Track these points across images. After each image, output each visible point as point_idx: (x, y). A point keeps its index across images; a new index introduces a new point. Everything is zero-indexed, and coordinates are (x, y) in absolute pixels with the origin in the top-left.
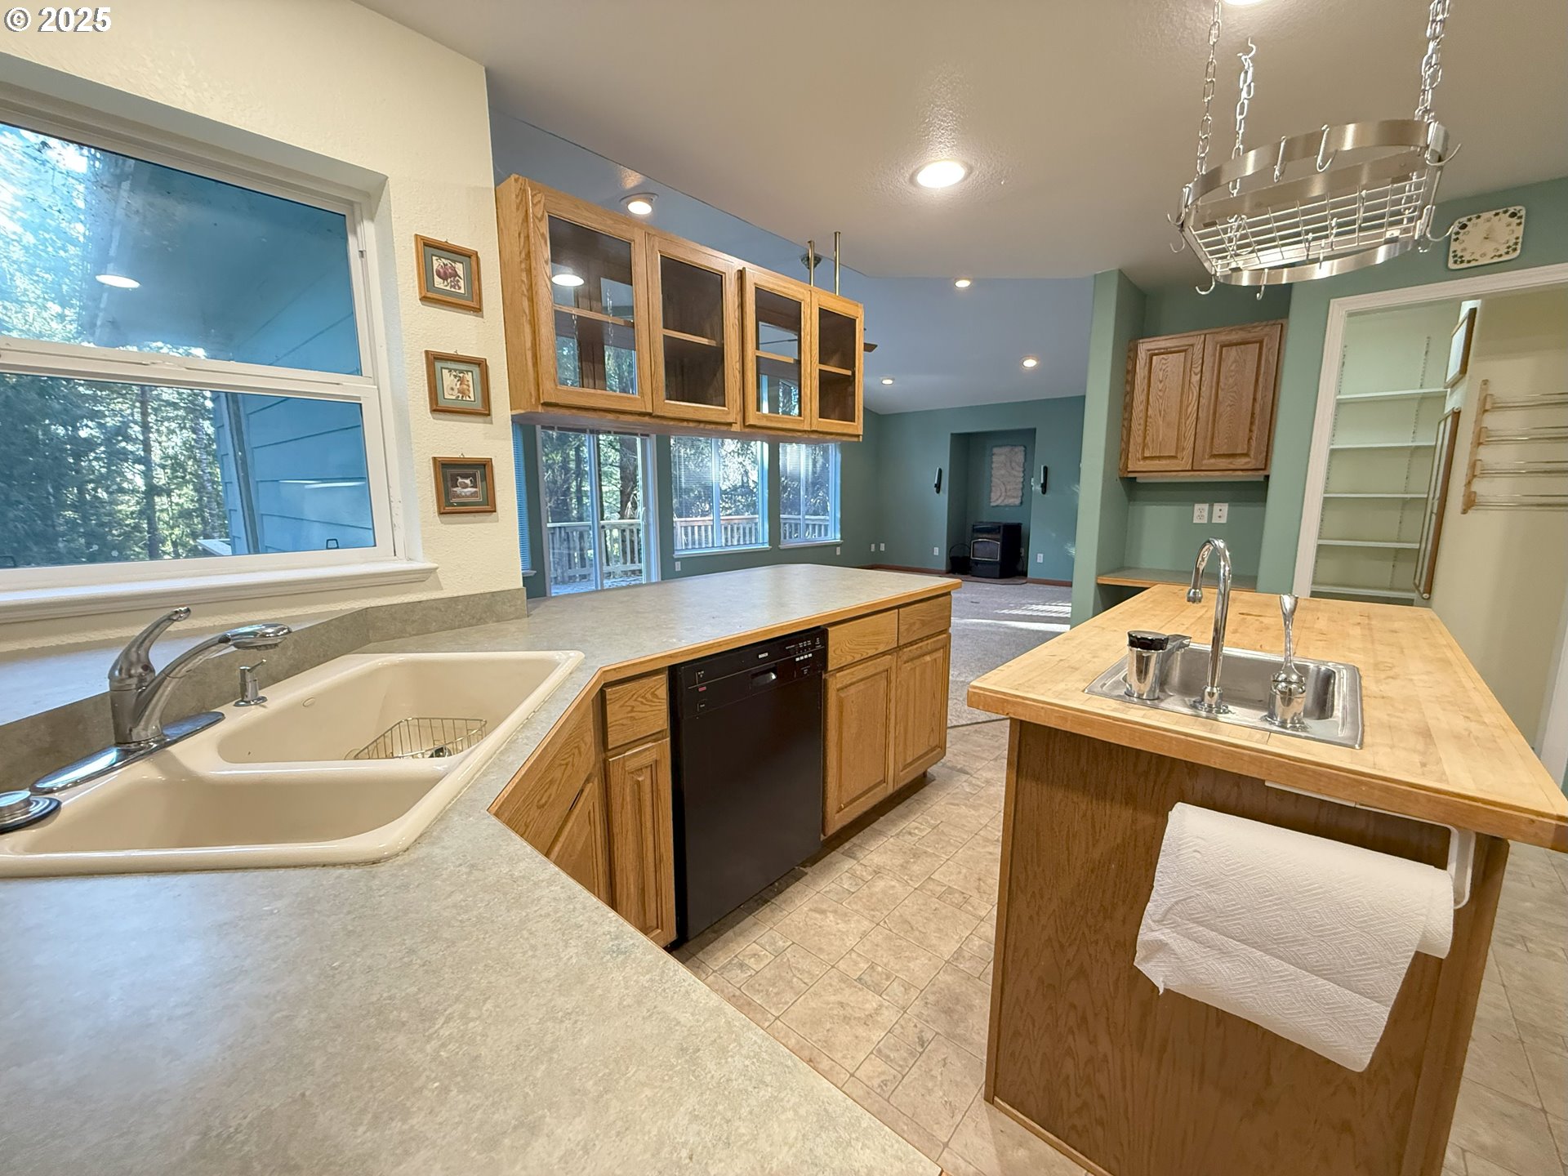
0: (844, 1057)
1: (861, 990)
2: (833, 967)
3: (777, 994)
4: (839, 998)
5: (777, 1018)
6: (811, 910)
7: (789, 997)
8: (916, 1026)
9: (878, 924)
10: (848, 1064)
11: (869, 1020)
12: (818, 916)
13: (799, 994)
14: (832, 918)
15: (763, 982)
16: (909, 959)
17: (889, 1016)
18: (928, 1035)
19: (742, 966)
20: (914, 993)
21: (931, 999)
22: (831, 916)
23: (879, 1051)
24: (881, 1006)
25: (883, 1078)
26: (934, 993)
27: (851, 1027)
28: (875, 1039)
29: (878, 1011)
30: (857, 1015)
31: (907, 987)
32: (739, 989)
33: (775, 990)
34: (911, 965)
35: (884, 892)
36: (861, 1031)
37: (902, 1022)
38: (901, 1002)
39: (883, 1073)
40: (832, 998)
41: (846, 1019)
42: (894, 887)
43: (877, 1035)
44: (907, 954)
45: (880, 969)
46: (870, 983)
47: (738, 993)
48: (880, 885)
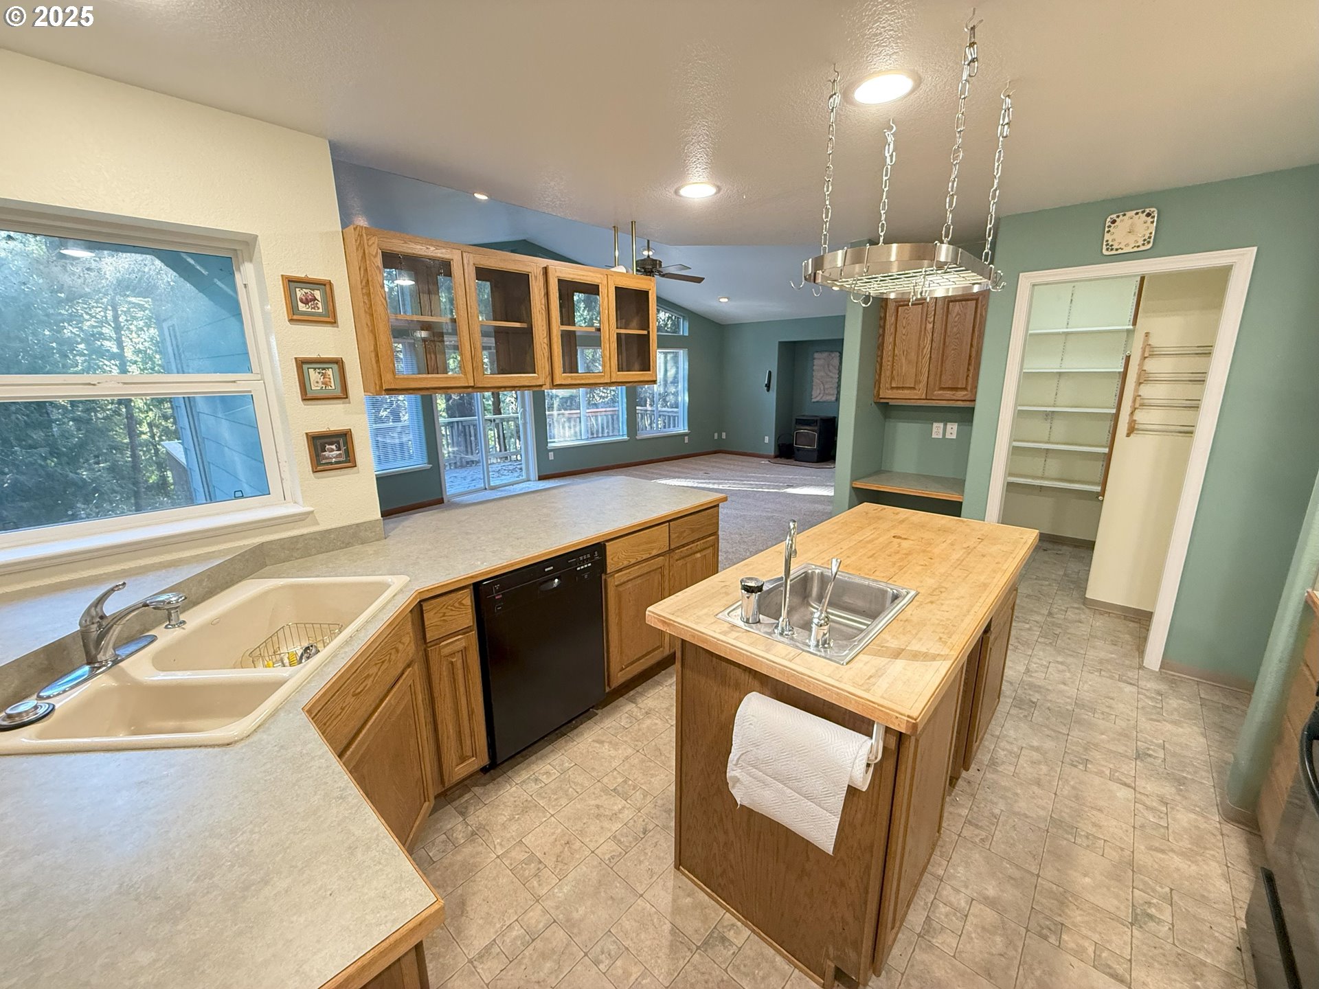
0: (591, 841)
1: (614, 796)
2: (599, 781)
3: (556, 799)
4: (598, 802)
5: (552, 815)
6: (593, 741)
7: (564, 801)
8: (644, 821)
9: (638, 751)
10: (592, 846)
11: (614, 817)
12: (598, 745)
13: (571, 800)
14: (607, 747)
15: (548, 791)
16: (652, 775)
17: (627, 814)
18: (651, 827)
19: (536, 780)
20: (649, 798)
21: (660, 802)
22: (606, 745)
23: (615, 837)
24: (624, 808)
25: (614, 853)
26: (662, 799)
27: (600, 821)
28: (614, 829)
29: (620, 811)
30: (606, 813)
31: (646, 794)
32: (531, 796)
33: (555, 797)
34: (653, 780)
35: (648, 728)
36: (606, 824)
37: (635, 818)
38: (638, 805)
39: (613, 851)
40: (593, 802)
41: (598, 816)
42: (656, 724)
43: (616, 826)
44: (652, 772)
45: (630, 782)
46: (620, 792)
47: (530, 799)
48: (648, 722)
